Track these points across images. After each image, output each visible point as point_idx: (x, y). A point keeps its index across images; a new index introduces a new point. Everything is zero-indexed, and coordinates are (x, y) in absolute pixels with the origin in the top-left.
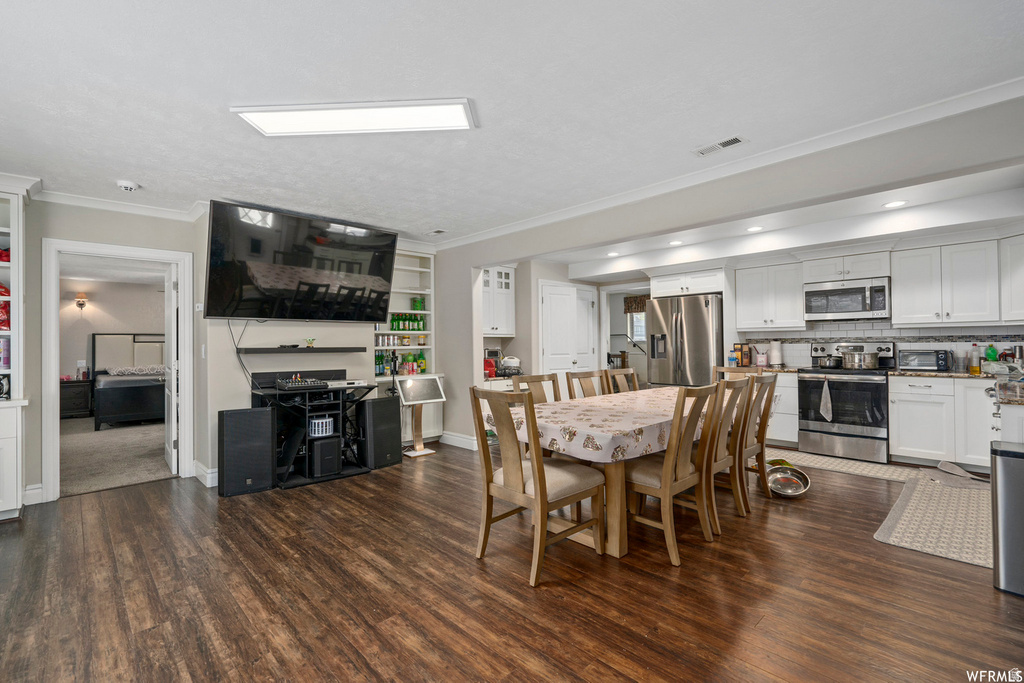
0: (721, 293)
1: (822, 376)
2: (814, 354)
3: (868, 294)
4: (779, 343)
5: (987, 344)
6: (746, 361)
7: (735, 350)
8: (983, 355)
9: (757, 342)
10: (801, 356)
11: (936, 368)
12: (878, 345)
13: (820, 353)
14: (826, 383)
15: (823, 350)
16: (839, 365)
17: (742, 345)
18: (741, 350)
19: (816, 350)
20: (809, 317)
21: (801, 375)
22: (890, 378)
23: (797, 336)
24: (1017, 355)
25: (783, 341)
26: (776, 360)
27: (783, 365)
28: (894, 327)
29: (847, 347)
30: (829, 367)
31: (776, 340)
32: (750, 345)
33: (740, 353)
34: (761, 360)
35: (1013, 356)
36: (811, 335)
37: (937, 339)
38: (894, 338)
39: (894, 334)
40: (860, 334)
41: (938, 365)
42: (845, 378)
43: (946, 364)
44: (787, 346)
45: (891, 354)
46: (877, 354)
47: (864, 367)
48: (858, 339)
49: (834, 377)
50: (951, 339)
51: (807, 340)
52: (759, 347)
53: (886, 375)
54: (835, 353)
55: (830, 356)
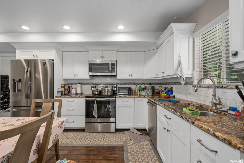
0: (53, 60)
1: (94, 99)
2: (92, 89)
3: (110, 66)
4: (80, 84)
5: (139, 85)
6: (66, 92)
7: (61, 87)
8: (139, 89)
9: (72, 84)
10: (88, 90)
11: (128, 93)
12: (112, 86)
13: (94, 89)
14: (96, 101)
15: (95, 87)
16: (100, 94)
17: (64, 85)
18: (64, 87)
19: (93, 87)
20: (91, 74)
21: (87, 98)
22: (116, 98)
23: (87, 82)
24: (146, 89)
25: (82, 84)
26: (79, 92)
27: (82, 94)
28: (118, 79)
29: (103, 86)
30: (97, 95)
31: (79, 83)
32: (69, 85)
33: (63, 89)
34: (73, 91)
35: (145, 89)
36: (92, 81)
37: (127, 84)
38: (117, 83)
39: (117, 82)
40: (107, 82)
41: (129, 93)
42: (102, 99)
43: (130, 93)
44: (83, 85)
45: (115, 89)
46: (112, 89)
47: (109, 94)
48: (106, 83)
49: (99, 99)
50: (131, 84)
51: (90, 83)
52: (73, 86)
53: (115, 97)
54: (99, 89)
55: (98, 90)
